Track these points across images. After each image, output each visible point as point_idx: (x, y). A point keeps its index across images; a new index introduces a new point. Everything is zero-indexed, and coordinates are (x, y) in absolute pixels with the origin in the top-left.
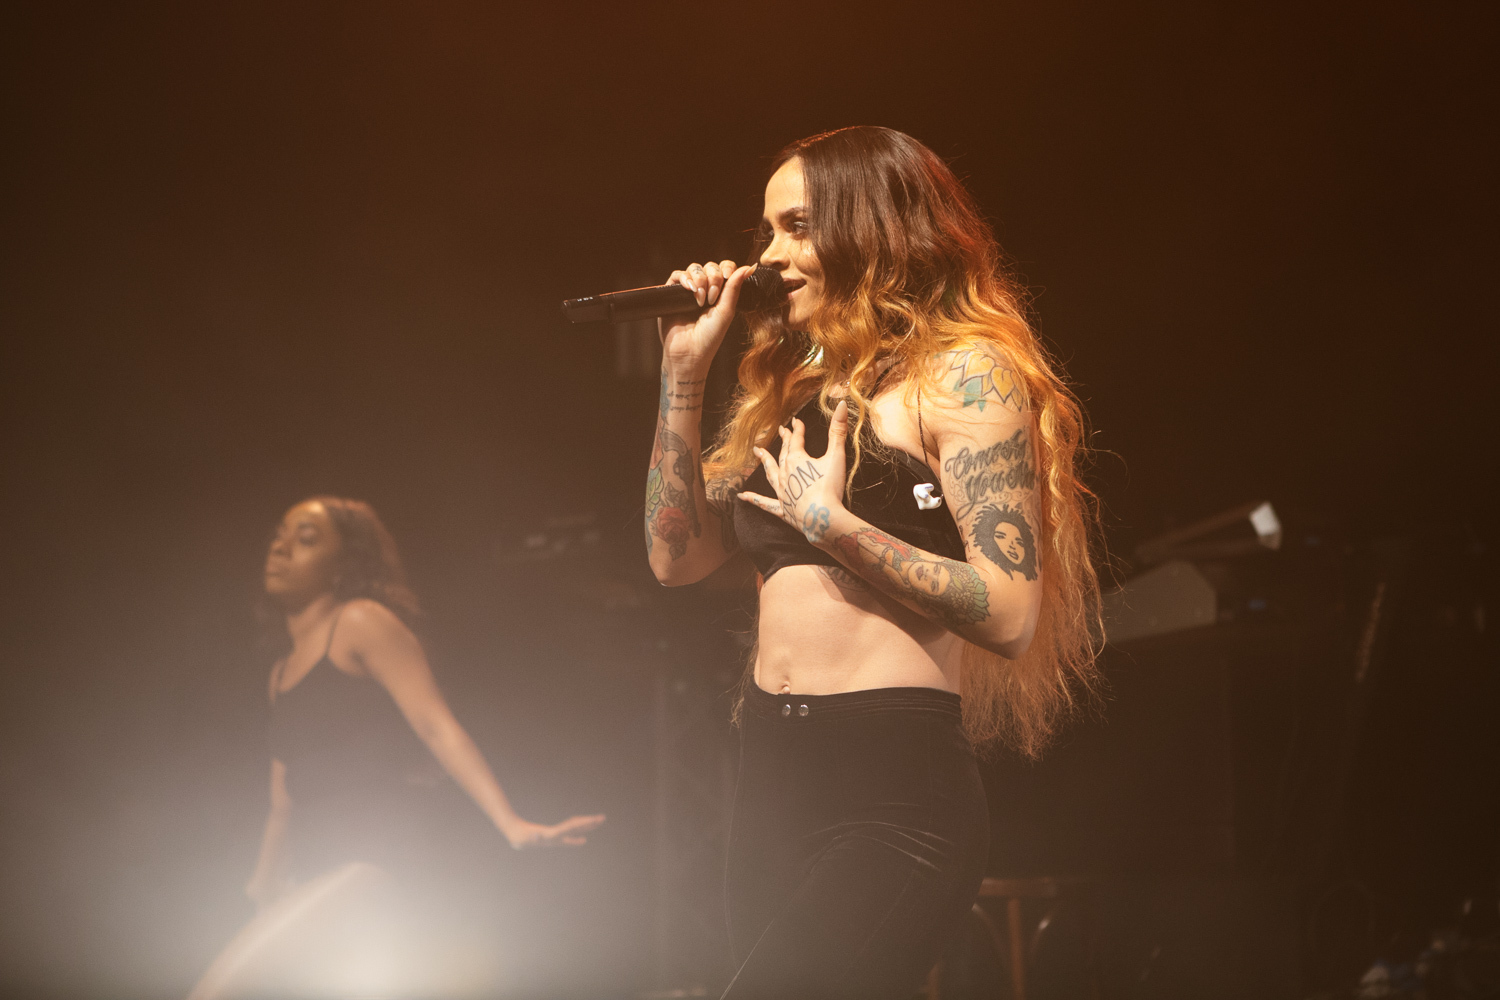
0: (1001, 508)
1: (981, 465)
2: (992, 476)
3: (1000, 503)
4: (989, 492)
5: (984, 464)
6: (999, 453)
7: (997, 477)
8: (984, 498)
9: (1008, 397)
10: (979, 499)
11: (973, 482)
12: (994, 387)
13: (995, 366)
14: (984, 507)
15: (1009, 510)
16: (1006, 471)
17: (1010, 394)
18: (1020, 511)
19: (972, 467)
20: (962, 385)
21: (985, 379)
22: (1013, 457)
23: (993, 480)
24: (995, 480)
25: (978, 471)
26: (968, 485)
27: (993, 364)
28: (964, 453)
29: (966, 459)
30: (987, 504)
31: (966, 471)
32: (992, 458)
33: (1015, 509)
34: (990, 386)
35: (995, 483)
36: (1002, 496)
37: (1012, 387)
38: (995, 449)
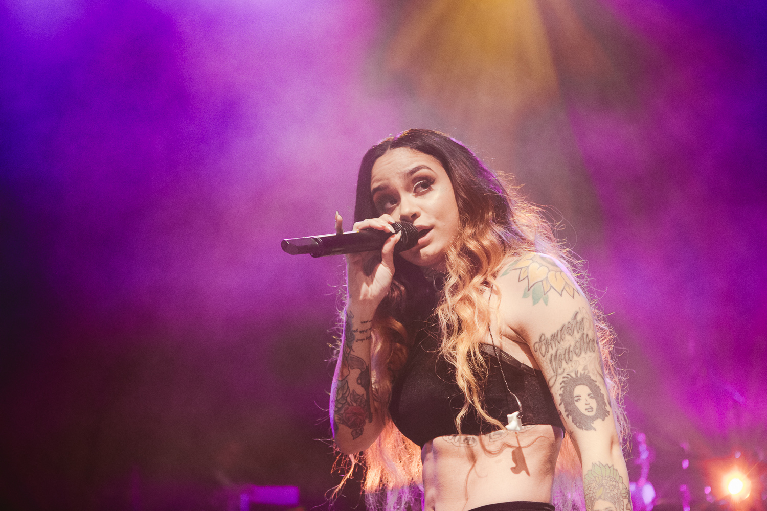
0: (573, 375)
1: (555, 344)
2: (564, 350)
3: (572, 371)
4: (564, 365)
5: (557, 343)
6: (565, 332)
7: (567, 351)
8: (562, 370)
9: (563, 291)
10: (560, 371)
11: (553, 358)
12: (551, 286)
13: (549, 271)
14: (564, 377)
15: (579, 375)
16: (573, 344)
17: (564, 288)
18: (586, 372)
19: (550, 347)
20: (529, 290)
21: (544, 282)
22: (575, 332)
23: (565, 354)
24: (566, 353)
25: (555, 349)
26: (551, 361)
27: (547, 271)
28: (543, 338)
29: (545, 341)
30: (565, 375)
31: (547, 351)
32: (561, 338)
33: (583, 372)
34: (549, 286)
35: (567, 356)
36: (573, 365)
37: (564, 283)
38: (562, 330)
